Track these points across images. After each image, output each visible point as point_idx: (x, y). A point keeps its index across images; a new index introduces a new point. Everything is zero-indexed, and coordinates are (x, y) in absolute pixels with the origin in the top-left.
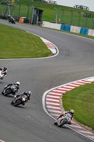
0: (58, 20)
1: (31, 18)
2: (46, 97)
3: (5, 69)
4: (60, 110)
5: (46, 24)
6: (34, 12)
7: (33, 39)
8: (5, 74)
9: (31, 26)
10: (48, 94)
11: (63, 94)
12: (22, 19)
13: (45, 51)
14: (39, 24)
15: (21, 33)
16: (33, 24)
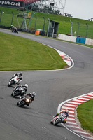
0: (73, 32)
1: (47, 31)
2: (61, 109)
3: (21, 75)
4: (74, 122)
5: (62, 37)
6: (50, 25)
7: (49, 51)
8: (21, 79)
9: (47, 38)
10: (63, 105)
11: (78, 105)
12: (38, 31)
13: (61, 64)
14: (55, 37)
15: (37, 45)
16: (49, 36)
